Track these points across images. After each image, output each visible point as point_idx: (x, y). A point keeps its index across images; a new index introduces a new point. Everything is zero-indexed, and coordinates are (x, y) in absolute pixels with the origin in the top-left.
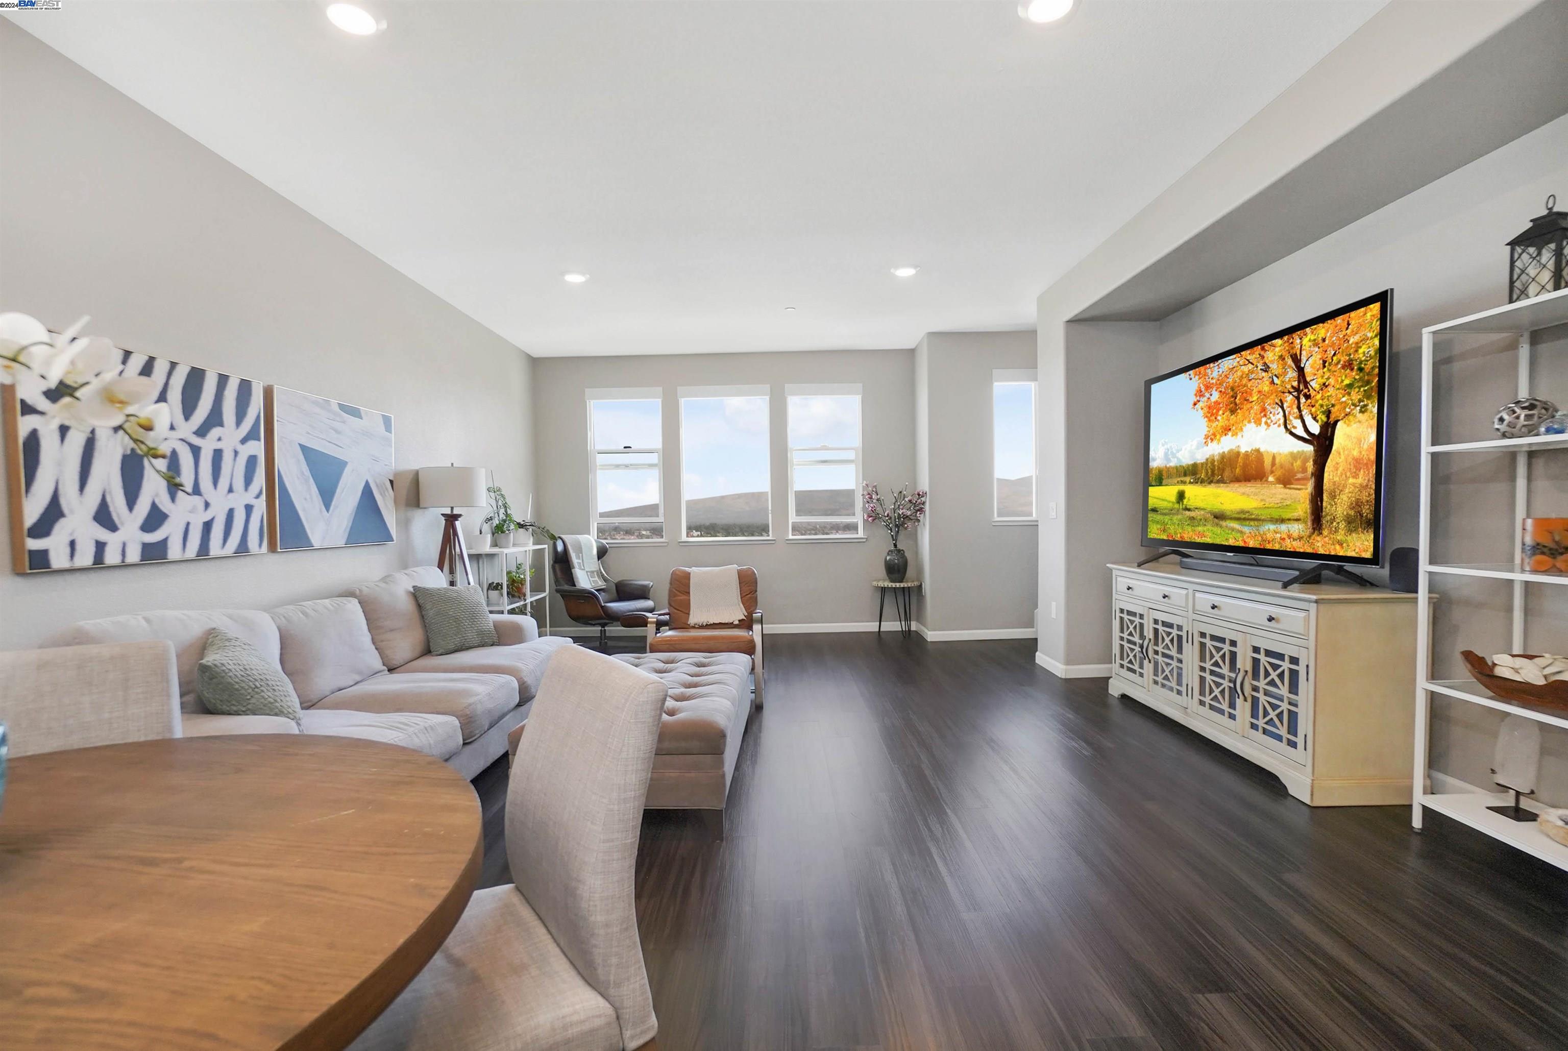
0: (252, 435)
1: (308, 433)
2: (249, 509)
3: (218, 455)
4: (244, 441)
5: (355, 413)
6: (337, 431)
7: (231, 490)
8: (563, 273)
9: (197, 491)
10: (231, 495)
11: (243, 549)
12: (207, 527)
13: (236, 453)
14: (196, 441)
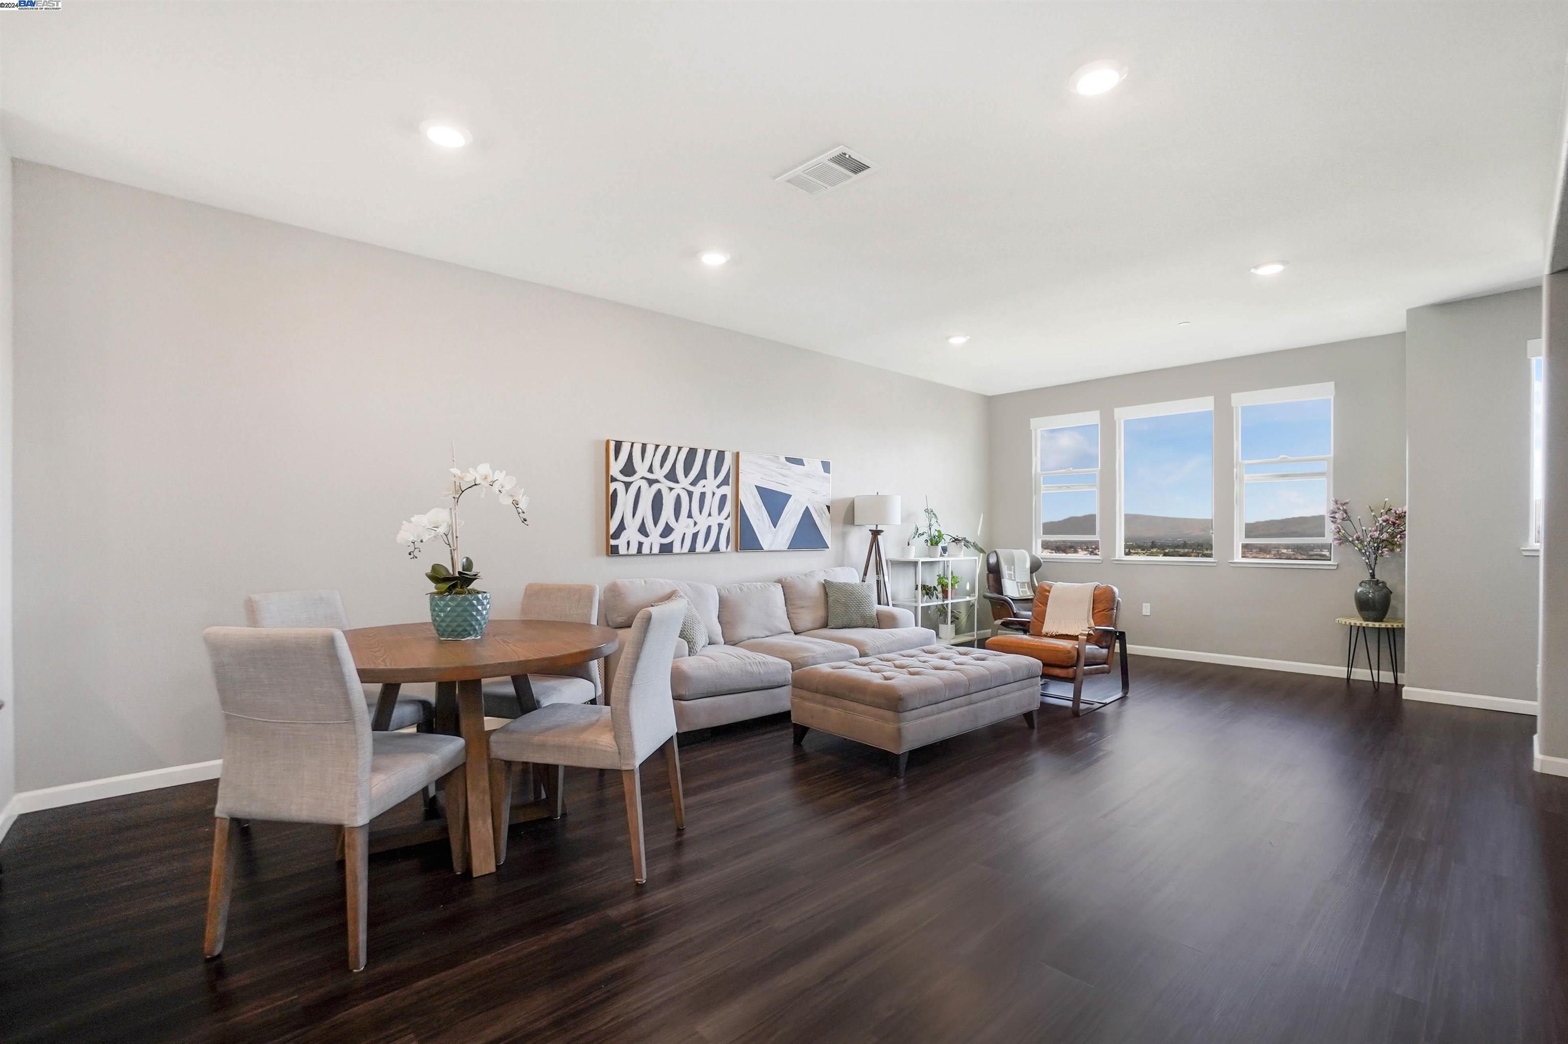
0: (725, 482)
1: (762, 478)
2: (720, 526)
3: (703, 495)
4: (718, 487)
5: (799, 462)
6: (784, 476)
7: (710, 515)
8: (948, 338)
9: (690, 516)
10: (709, 517)
11: (716, 549)
12: (695, 535)
13: (714, 494)
14: (691, 488)
